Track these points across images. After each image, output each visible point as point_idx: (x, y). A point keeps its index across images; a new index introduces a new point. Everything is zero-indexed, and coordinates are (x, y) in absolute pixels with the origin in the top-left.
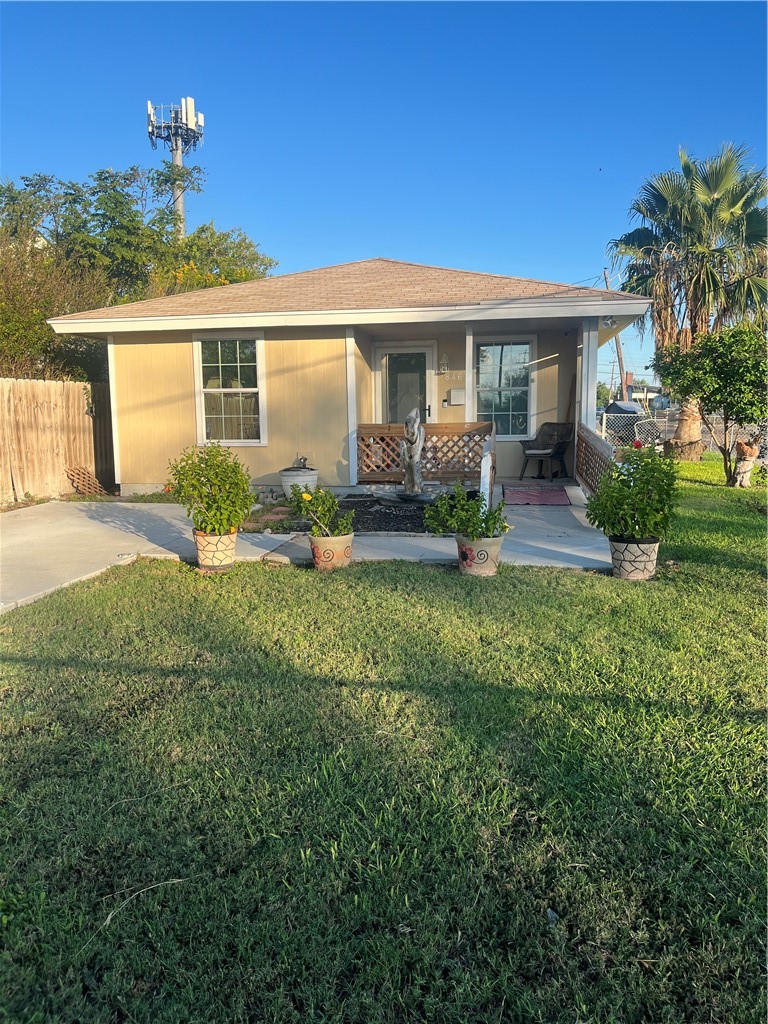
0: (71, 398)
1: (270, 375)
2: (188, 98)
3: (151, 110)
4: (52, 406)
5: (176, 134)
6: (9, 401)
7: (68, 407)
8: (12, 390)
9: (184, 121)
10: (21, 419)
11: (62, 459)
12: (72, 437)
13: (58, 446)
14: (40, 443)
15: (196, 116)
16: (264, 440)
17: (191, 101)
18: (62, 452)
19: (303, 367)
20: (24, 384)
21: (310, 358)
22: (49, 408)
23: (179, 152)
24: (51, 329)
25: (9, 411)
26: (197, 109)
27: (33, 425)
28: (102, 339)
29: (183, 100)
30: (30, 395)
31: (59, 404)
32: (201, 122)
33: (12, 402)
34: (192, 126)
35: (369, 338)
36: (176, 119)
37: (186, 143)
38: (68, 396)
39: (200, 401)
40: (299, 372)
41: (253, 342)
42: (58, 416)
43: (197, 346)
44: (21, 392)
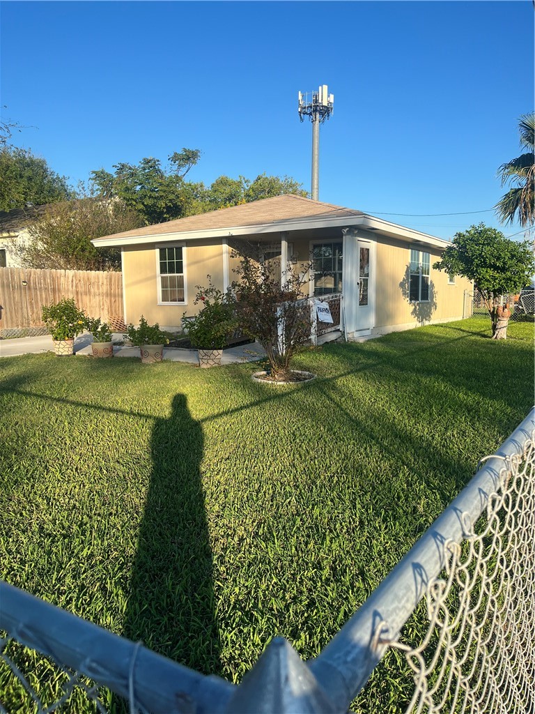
0: (113, 280)
1: (189, 265)
2: (324, 86)
3: (300, 98)
4: (100, 284)
5: (315, 111)
6: (72, 281)
7: (111, 285)
8: (75, 276)
9: (320, 101)
10: (80, 289)
11: (106, 312)
12: (113, 300)
13: (103, 305)
14: (92, 303)
15: (329, 96)
16: (186, 303)
17: (325, 87)
18: (106, 308)
19: (203, 260)
20: (82, 273)
22: (98, 285)
23: (317, 122)
24: (93, 245)
25: (72, 286)
26: (329, 92)
27: (88, 293)
29: (320, 88)
30: (86, 278)
31: (105, 283)
32: (332, 101)
33: (74, 282)
34: (325, 104)
37: (322, 114)
38: (111, 279)
39: (159, 280)
40: (201, 264)
41: (181, 248)
42: (105, 289)
43: (157, 251)
44: (80, 277)
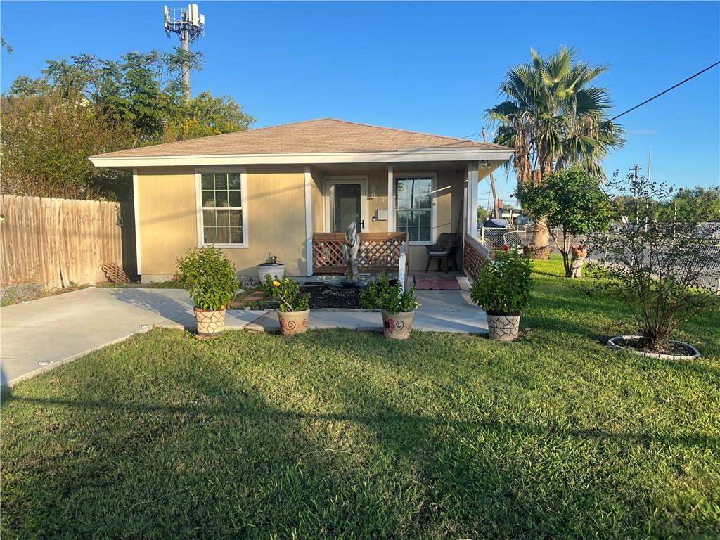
0: (105, 213)
1: (250, 198)
2: (194, 5)
3: (166, 12)
4: (91, 218)
5: (184, 29)
6: (59, 214)
7: (103, 220)
8: (62, 207)
9: (190, 20)
10: (68, 228)
11: (98, 257)
12: (106, 241)
13: (95, 247)
14: (82, 244)
15: (199, 17)
16: (246, 244)
17: (195, 7)
18: (98, 252)
19: (275, 192)
20: (70, 203)
21: (280, 187)
22: (89, 220)
23: (187, 41)
24: (91, 164)
25: (59, 222)
27: (77, 233)
28: (129, 172)
29: (190, 6)
30: (75, 211)
31: (97, 217)
32: (203, 21)
33: (61, 215)
34: (196, 23)
35: (322, 174)
36: (185, 18)
37: (191, 35)
38: (103, 212)
39: (200, 216)
41: (238, 175)
42: (95, 226)
43: (198, 177)
44: (68, 209)
